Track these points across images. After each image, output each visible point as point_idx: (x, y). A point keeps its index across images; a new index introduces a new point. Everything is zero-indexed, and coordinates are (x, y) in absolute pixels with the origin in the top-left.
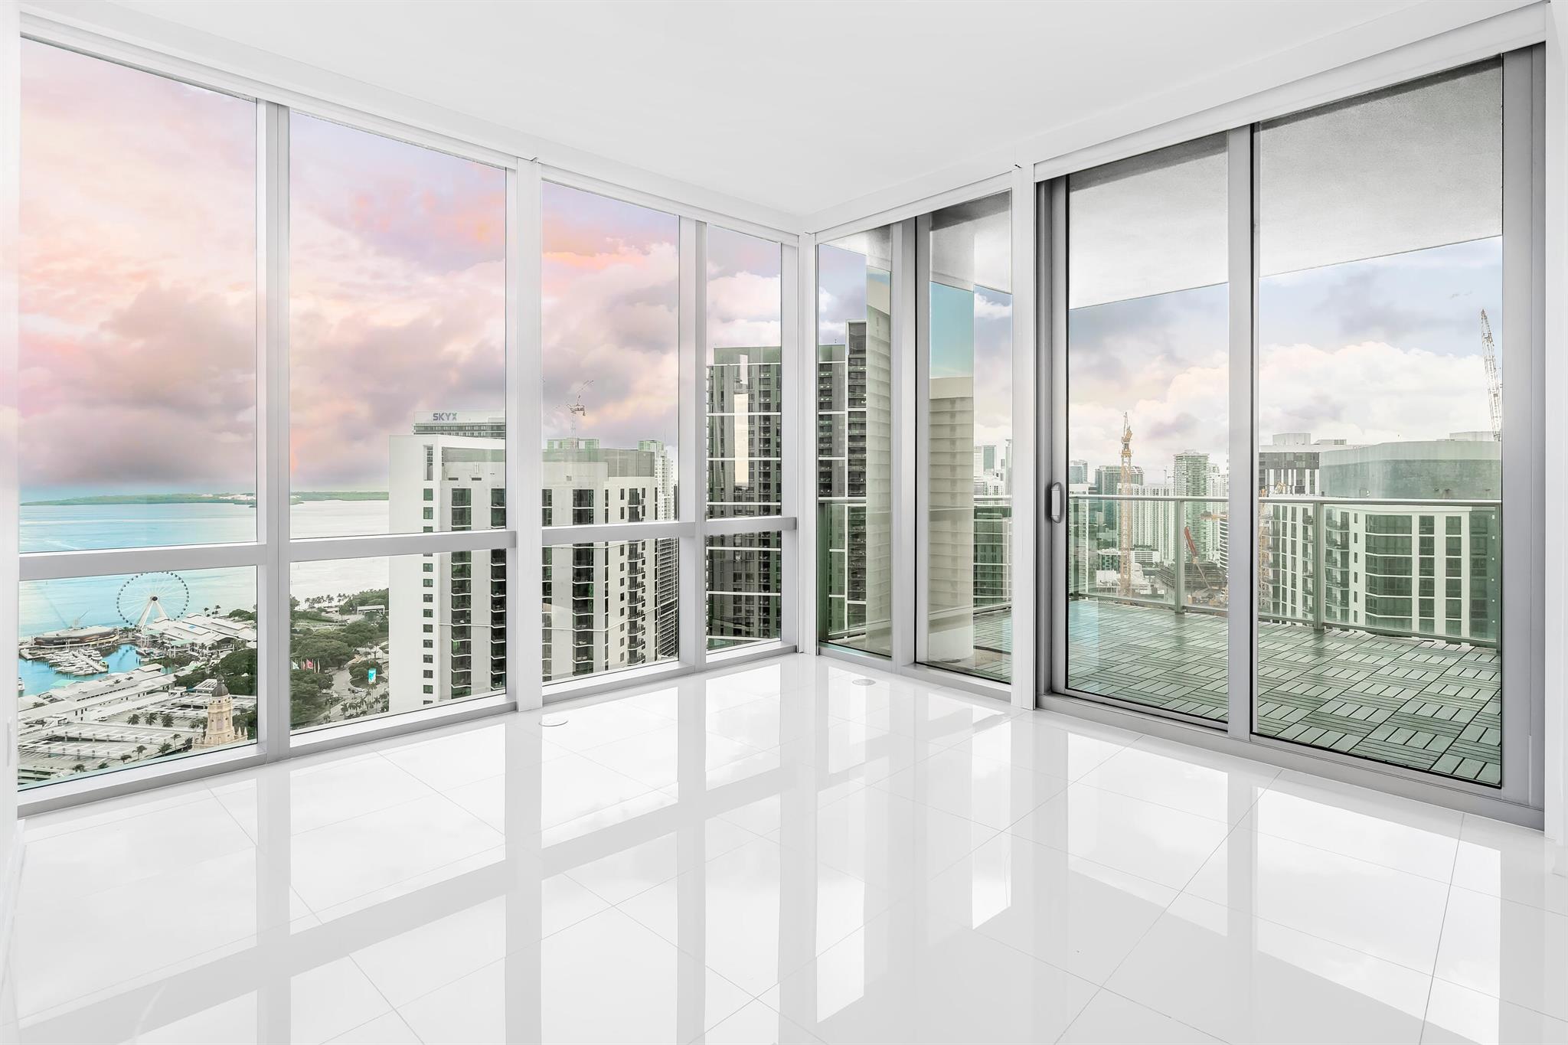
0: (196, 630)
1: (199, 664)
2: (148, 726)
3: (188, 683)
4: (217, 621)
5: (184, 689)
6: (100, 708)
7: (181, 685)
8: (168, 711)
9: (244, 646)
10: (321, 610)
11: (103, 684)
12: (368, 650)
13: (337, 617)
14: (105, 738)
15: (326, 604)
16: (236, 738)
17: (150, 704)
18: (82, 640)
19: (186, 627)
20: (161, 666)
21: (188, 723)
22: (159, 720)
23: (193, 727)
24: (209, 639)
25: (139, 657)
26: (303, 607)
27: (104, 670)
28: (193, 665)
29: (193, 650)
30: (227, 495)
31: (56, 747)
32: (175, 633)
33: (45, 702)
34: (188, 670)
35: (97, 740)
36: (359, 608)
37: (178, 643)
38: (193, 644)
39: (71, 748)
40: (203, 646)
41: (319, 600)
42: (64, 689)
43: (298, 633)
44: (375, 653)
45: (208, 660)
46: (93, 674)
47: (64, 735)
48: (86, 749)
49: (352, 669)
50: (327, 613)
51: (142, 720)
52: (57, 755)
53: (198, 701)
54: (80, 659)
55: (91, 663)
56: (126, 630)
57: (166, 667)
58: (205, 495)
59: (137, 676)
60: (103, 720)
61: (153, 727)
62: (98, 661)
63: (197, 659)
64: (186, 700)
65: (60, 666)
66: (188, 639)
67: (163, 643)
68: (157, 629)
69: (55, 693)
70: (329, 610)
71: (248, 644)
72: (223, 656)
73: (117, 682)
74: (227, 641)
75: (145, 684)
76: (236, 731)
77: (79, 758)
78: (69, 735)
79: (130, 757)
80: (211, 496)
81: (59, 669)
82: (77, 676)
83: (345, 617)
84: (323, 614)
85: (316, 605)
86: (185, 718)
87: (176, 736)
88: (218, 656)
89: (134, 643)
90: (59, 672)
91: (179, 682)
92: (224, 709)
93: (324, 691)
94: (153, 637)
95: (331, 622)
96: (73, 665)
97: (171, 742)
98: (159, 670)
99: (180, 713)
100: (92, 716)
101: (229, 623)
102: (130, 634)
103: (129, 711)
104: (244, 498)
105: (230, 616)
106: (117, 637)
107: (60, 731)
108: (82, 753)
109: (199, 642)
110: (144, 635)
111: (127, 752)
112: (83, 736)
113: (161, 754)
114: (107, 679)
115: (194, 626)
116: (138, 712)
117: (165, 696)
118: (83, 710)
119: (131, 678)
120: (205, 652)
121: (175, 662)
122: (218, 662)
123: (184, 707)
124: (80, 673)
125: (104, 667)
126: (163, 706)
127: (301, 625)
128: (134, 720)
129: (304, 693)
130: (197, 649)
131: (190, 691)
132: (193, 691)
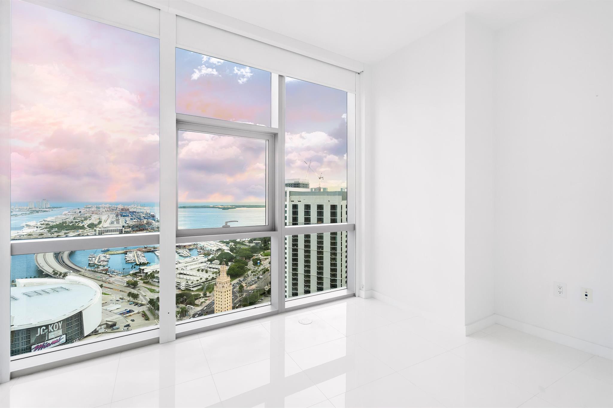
0: (212, 245)
1: (213, 256)
2: (202, 272)
3: (211, 261)
4: (216, 243)
6: (190, 266)
8: (206, 269)
9: (224, 251)
10: (244, 241)
11: (191, 259)
12: (257, 255)
13: (248, 244)
14: (192, 275)
16: (227, 278)
17: (202, 266)
19: (209, 244)
20: (204, 256)
22: (204, 271)
23: (213, 274)
24: (215, 248)
25: (198, 252)
26: (238, 240)
27: (190, 255)
28: (211, 256)
29: (211, 251)
30: (216, 206)
31: (181, 276)
32: (206, 246)
33: (178, 263)
34: (210, 257)
35: (190, 275)
36: (254, 242)
37: (207, 249)
38: (211, 250)
39: (185, 277)
40: (214, 250)
42: (182, 260)
43: (238, 248)
44: (259, 256)
45: (215, 255)
46: (188, 256)
47: (183, 273)
48: (188, 277)
49: (253, 260)
51: (200, 271)
52: (181, 278)
53: (214, 266)
54: (185, 252)
55: (187, 253)
57: (205, 256)
58: (211, 206)
60: (191, 269)
61: (203, 273)
62: (189, 253)
63: (212, 254)
64: (211, 266)
66: (210, 248)
67: (204, 249)
69: (180, 261)
70: (245, 241)
71: (225, 251)
72: (219, 254)
73: (194, 259)
74: (220, 249)
75: (201, 260)
76: (227, 276)
77: (186, 280)
78: (184, 273)
79: (199, 281)
81: (180, 254)
83: (250, 244)
84: (244, 243)
85: (242, 240)
86: (211, 271)
87: (209, 276)
88: (218, 254)
89: (196, 248)
90: (180, 255)
91: (209, 260)
92: (225, 269)
93: (246, 266)
94: (201, 247)
95: (246, 245)
96: (183, 253)
98: (203, 256)
99: (209, 269)
100: (188, 268)
101: (219, 244)
102: (196, 245)
103: (197, 268)
104: (220, 207)
105: (220, 242)
106: (193, 246)
107: (182, 272)
110: (199, 246)
111: (198, 279)
112: (187, 274)
113: (206, 281)
114: (191, 258)
115: (211, 244)
116: (199, 268)
117: (205, 264)
118: (187, 266)
119: (197, 258)
120: (214, 252)
121: (207, 254)
122: (218, 255)
123: (210, 268)
124: (185, 256)
125: (191, 255)
126: (205, 267)
127: (238, 246)
128: (198, 270)
129: (241, 266)
130: (212, 251)
131: (211, 263)
132: (212, 263)
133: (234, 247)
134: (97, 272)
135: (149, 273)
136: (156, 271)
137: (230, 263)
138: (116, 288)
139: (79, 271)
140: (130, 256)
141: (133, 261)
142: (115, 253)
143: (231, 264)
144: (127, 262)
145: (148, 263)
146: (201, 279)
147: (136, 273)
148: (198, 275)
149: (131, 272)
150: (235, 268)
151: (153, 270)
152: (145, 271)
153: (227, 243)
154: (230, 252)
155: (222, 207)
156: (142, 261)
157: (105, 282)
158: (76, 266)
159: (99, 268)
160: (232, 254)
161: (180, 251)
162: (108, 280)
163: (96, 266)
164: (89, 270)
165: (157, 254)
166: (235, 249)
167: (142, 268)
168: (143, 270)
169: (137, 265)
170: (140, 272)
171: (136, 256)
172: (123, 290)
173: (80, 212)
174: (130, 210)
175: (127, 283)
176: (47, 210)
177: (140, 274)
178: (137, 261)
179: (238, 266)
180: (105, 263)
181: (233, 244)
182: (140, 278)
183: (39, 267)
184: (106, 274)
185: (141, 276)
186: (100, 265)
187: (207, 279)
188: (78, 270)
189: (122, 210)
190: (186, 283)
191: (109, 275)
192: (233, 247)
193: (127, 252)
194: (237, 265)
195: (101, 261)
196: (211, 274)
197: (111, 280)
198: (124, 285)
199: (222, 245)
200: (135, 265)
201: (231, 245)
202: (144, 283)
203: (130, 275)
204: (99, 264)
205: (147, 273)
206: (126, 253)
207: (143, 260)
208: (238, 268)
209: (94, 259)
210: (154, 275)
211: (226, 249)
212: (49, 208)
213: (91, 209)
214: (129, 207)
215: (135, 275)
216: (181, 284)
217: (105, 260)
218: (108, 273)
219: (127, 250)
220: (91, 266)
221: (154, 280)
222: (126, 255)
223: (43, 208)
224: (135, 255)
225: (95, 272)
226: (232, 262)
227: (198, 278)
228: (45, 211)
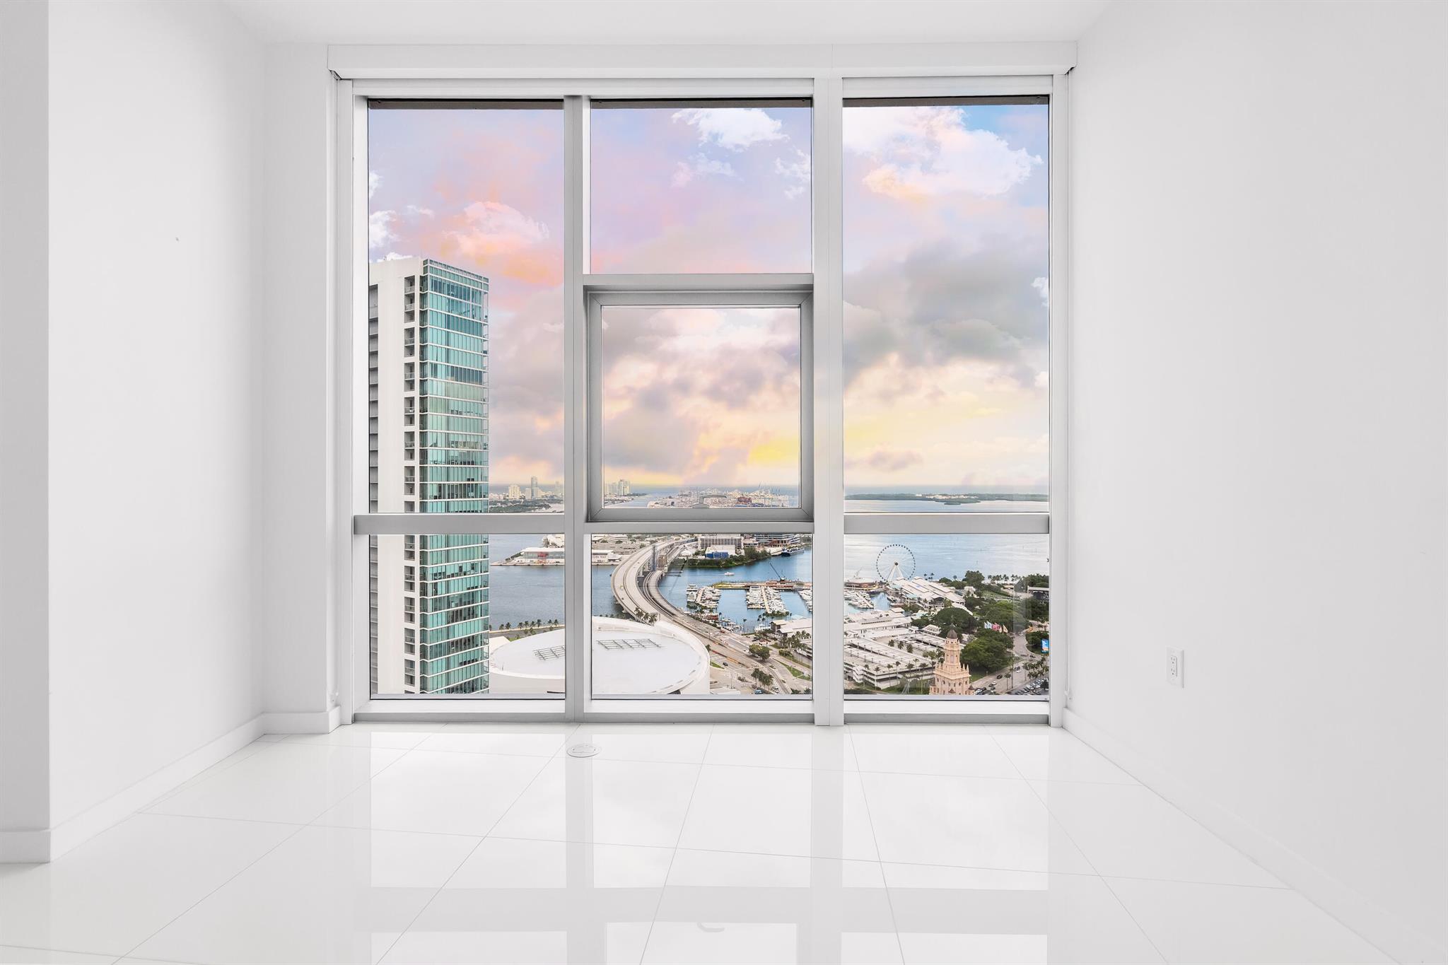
0: (920, 589)
1: (924, 613)
2: (899, 650)
3: (920, 624)
4: (932, 584)
5: (917, 628)
6: (873, 631)
7: (915, 625)
8: (909, 642)
9: (951, 605)
10: (1002, 586)
11: (874, 616)
12: (1040, 623)
13: (1011, 592)
14: (877, 652)
15: (1003, 582)
16: (962, 670)
17: (900, 634)
18: (860, 586)
19: (914, 585)
20: (903, 610)
21: (922, 653)
22: (905, 647)
23: (924, 656)
24: (929, 596)
25: (889, 602)
26: (987, 581)
27: (872, 607)
28: (920, 613)
29: (919, 602)
30: (931, 495)
31: (855, 651)
32: (909, 589)
33: (846, 621)
34: (918, 615)
35: (873, 652)
36: (1029, 588)
37: (910, 596)
38: (919, 598)
39: (862, 654)
40: (925, 601)
41: (998, 578)
42: (856, 615)
43: (986, 601)
44: (1045, 626)
45: (930, 611)
46: (867, 608)
47: (856, 644)
48: (869, 656)
49: (1027, 636)
50: (1005, 588)
51: (896, 644)
52: (855, 656)
53: (926, 639)
54: (860, 598)
55: (866, 601)
56: (881, 583)
57: (905, 611)
58: (917, 495)
59: (890, 613)
60: (875, 639)
61: (902, 650)
62: (869, 601)
63: (923, 609)
64: (919, 637)
65: (850, 600)
66: (916, 594)
67: (902, 595)
68: (899, 584)
69: (852, 618)
70: (1006, 587)
71: (953, 604)
72: (938, 610)
73: (881, 616)
74: (940, 599)
75: (897, 620)
76: (962, 667)
77: (865, 661)
78: (860, 645)
79: (892, 667)
80: (921, 495)
81: (850, 602)
82: (859, 608)
83: (1019, 594)
84: (1002, 589)
85: (996, 582)
86: (919, 649)
87: (916, 660)
88: (935, 609)
89: (885, 592)
90: (850, 604)
91: (914, 623)
92: (955, 648)
93: (1008, 650)
94: (896, 590)
95: (1007, 596)
96: (857, 601)
97: (914, 663)
98: (902, 612)
99: (915, 645)
100: (869, 635)
101: (939, 586)
102: (883, 586)
103: (889, 637)
104: (940, 497)
105: (940, 582)
106: (877, 587)
107: (855, 642)
108: (867, 659)
109: (923, 597)
110: (891, 588)
111: (891, 664)
112: (867, 648)
113: (908, 670)
114: (875, 613)
115: (919, 586)
116: (893, 639)
117: (906, 631)
118: (865, 631)
119: (887, 615)
120: (927, 605)
121: (910, 609)
122: (936, 613)
123: (919, 641)
124: (861, 606)
125: (872, 605)
126: (906, 638)
127: (987, 595)
128: (891, 643)
129: (995, 648)
130: (922, 602)
131: (920, 631)
132: (923, 631)
133: (975, 596)
134: (701, 621)
135: (790, 636)
136: (803, 632)
137: (966, 637)
138: (732, 657)
139: (673, 614)
140: (755, 595)
141: (759, 606)
142: (730, 587)
143: (970, 640)
144: (750, 606)
145: (787, 613)
146: (898, 663)
147: (767, 631)
148: (891, 655)
149: (758, 629)
150: (981, 650)
151: (798, 630)
152: (783, 630)
153: (959, 586)
154: (965, 609)
155: (944, 497)
156: (776, 609)
157: (714, 642)
158: (668, 603)
159: (703, 612)
160: (971, 613)
161: (851, 594)
162: (718, 638)
163: (699, 608)
164: (688, 615)
165: (805, 597)
166: (979, 602)
167: (777, 622)
168: (779, 627)
169: (766, 614)
170: (772, 631)
171: (764, 596)
172: (744, 663)
173: (673, 503)
174: (754, 502)
175: (750, 650)
176: (626, 498)
177: (772, 635)
178: (767, 607)
179: (986, 647)
180: (713, 604)
181: (973, 589)
182: (773, 642)
183: (618, 599)
184: (715, 626)
185: (775, 639)
186: (705, 608)
187: (910, 666)
188: (670, 613)
189: (740, 500)
190: (864, 669)
191: (719, 628)
192: (973, 598)
193: (749, 587)
194: (984, 644)
195: (707, 599)
196: (921, 657)
197: (724, 638)
198: (745, 653)
199: (946, 589)
200: (764, 615)
201: (969, 593)
202: (781, 654)
203: (755, 633)
204: (703, 605)
205: (786, 635)
206: (747, 589)
207: (777, 607)
208: (987, 650)
209: (695, 593)
210: (798, 641)
211: (956, 600)
212: (628, 495)
213: (688, 498)
214: (751, 494)
215: (764, 634)
216: (854, 669)
217: (714, 598)
218: (718, 626)
219: (749, 584)
220: (691, 608)
221: (800, 651)
222: (748, 593)
223: (621, 496)
224: (764, 594)
225: (698, 619)
226: (973, 633)
227: (892, 662)
228: (622, 501)
